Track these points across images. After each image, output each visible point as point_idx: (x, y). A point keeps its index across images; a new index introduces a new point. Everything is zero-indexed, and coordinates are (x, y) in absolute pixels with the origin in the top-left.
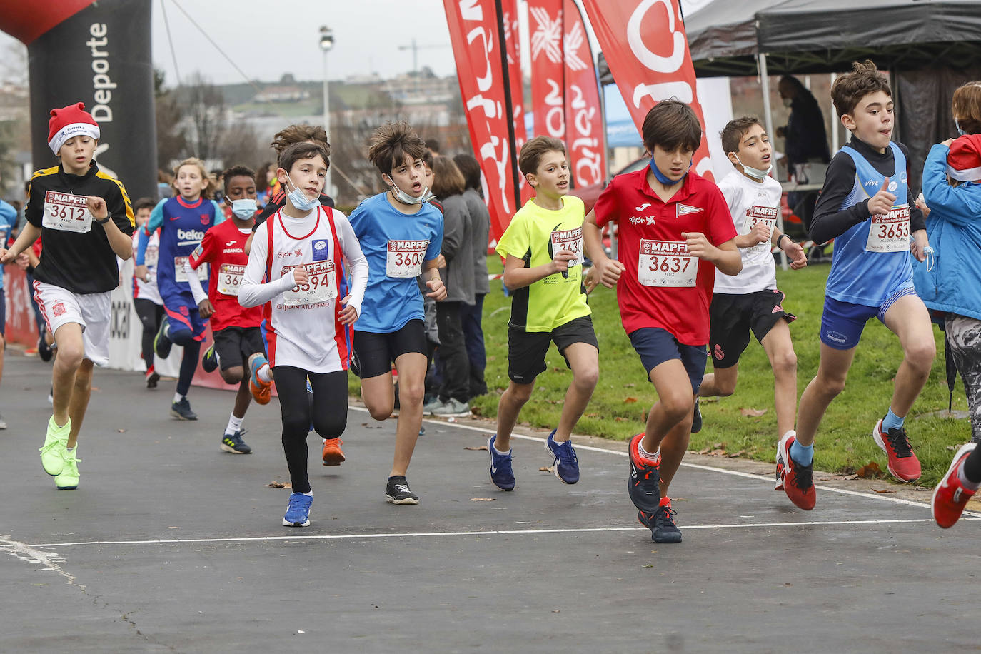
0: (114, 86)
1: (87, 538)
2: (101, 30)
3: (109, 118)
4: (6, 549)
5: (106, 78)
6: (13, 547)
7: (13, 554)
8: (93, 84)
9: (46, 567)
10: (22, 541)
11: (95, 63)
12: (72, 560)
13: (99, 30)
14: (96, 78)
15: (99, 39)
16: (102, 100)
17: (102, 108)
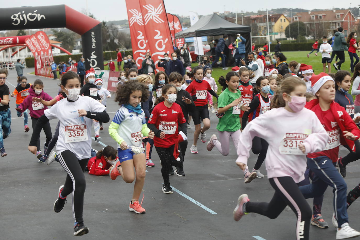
0: (95, 42)
3: (95, 47)
8: (92, 42)
11: (92, 38)
13: (93, 33)
14: (93, 41)
15: (93, 34)
16: (94, 44)
17: (94, 46)
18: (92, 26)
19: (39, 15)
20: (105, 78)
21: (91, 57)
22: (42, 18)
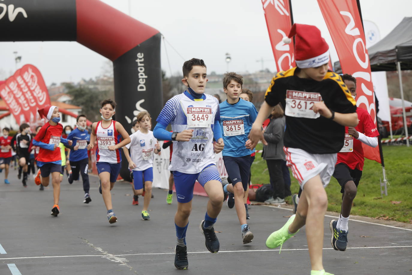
0: (146, 77)
1: (137, 252)
2: (141, 55)
3: (144, 90)
4: (105, 257)
5: (143, 74)
6: (109, 256)
7: (108, 259)
8: (138, 76)
9: (121, 263)
10: (112, 254)
11: (139, 68)
12: (131, 261)
13: (140, 56)
14: (139, 74)
15: (140, 59)
16: (142, 83)
17: (142, 86)
18: (139, 40)
19: (11, 7)
20: (165, 160)
21: (136, 113)
22: (20, 14)
